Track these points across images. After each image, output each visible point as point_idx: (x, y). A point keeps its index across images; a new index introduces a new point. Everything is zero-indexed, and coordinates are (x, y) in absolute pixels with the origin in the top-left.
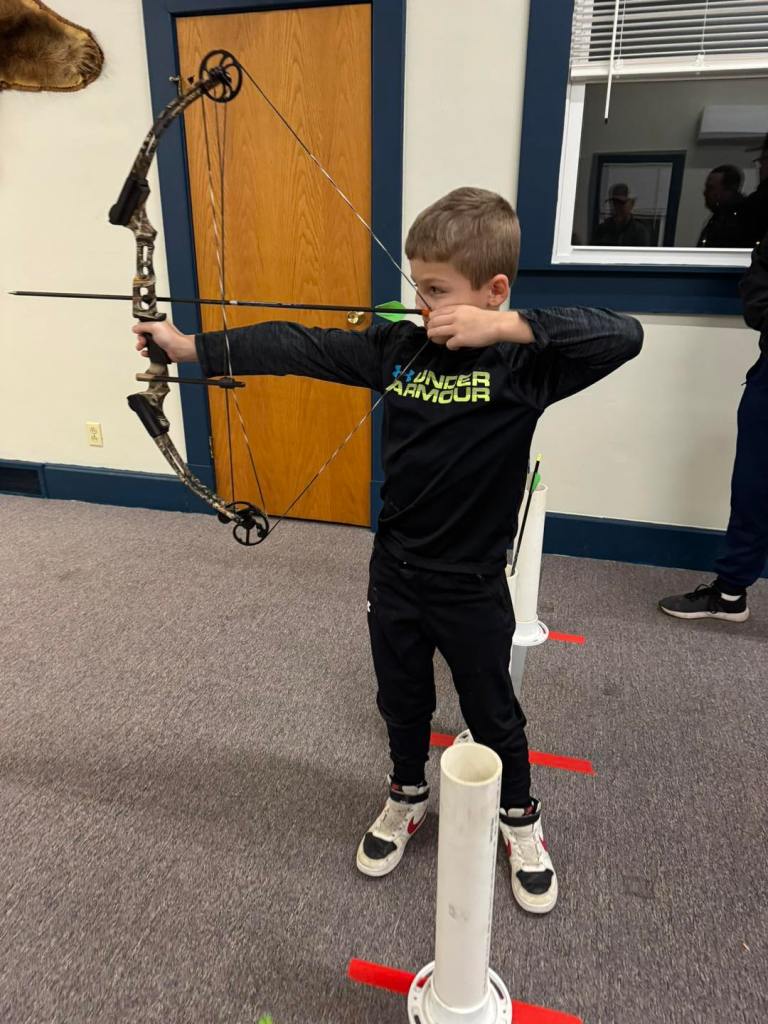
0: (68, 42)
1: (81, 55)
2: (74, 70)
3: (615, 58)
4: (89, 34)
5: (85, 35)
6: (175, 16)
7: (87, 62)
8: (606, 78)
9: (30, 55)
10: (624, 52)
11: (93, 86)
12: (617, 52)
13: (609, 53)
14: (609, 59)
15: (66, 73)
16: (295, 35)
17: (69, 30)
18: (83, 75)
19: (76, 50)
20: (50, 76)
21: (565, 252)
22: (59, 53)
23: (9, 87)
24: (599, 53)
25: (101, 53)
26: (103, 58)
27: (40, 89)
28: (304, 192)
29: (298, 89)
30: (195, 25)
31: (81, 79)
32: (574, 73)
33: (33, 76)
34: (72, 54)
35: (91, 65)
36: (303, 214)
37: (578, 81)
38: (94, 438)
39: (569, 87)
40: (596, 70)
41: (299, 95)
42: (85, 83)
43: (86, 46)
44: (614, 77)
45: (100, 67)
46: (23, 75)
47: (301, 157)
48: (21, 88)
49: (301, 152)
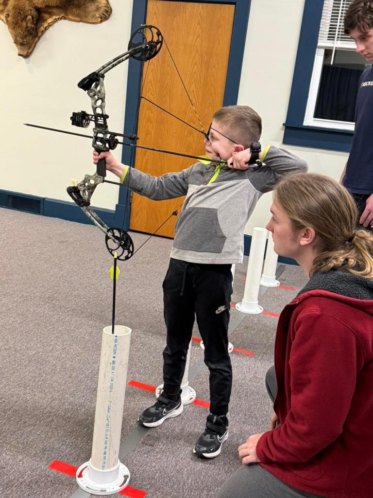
0: (97, 4)
1: (102, 10)
2: (97, 15)
3: (337, 40)
5: (105, 2)
7: (105, 13)
8: (333, 47)
9: (78, 7)
10: (341, 38)
11: (104, 23)
12: (338, 38)
13: (334, 37)
14: (334, 40)
15: (94, 16)
16: (200, 14)
18: (101, 18)
19: (100, 8)
20: (86, 17)
21: (310, 120)
22: (92, 7)
23: (65, 19)
24: (331, 37)
25: (111, 10)
26: (111, 12)
27: (79, 21)
28: (194, 81)
29: (198, 37)
30: (156, 3)
31: (100, 20)
32: (319, 44)
33: (78, 16)
34: (98, 9)
35: (106, 15)
37: (321, 47)
39: (317, 49)
40: (329, 44)
41: (198, 39)
42: (101, 21)
43: (105, 7)
44: (336, 48)
45: (109, 16)
46: (73, 15)
47: (196, 66)
48: (71, 20)
49: (196, 64)
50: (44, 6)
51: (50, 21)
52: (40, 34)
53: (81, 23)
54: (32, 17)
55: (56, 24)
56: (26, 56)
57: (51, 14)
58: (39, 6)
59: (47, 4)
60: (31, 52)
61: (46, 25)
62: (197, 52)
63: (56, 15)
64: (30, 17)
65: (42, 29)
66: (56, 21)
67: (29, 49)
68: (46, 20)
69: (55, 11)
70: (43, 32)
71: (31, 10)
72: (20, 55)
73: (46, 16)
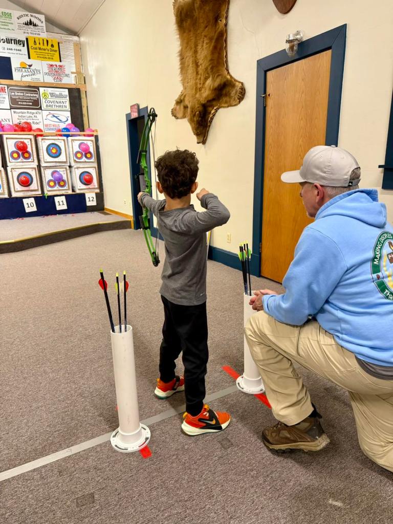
0: (236, 88)
2: (236, 98)
4: (242, 84)
5: (240, 85)
6: (266, 72)
7: (239, 94)
9: (226, 95)
15: (234, 99)
16: (303, 70)
17: (237, 83)
18: (239, 99)
19: (238, 91)
20: (231, 102)
22: (233, 93)
23: (221, 107)
25: (245, 90)
26: (245, 92)
27: (228, 107)
28: (301, 136)
29: (303, 93)
31: (238, 101)
33: (226, 102)
34: (236, 93)
35: (241, 95)
36: (301, 146)
38: (228, 239)
41: (303, 95)
42: (240, 102)
43: (241, 88)
45: (244, 96)
46: (223, 102)
47: (302, 121)
48: (224, 107)
49: (302, 119)
50: (206, 101)
51: (213, 112)
52: (209, 124)
53: (229, 108)
54: (200, 112)
55: (217, 114)
56: (204, 142)
57: (212, 106)
58: (203, 102)
59: (207, 100)
60: (206, 140)
61: (211, 116)
62: (303, 107)
63: (215, 106)
64: (197, 113)
65: (209, 119)
66: (216, 111)
67: (204, 137)
68: (211, 112)
69: (214, 103)
70: (211, 122)
71: (198, 107)
72: (198, 143)
73: (210, 109)
